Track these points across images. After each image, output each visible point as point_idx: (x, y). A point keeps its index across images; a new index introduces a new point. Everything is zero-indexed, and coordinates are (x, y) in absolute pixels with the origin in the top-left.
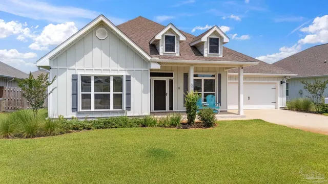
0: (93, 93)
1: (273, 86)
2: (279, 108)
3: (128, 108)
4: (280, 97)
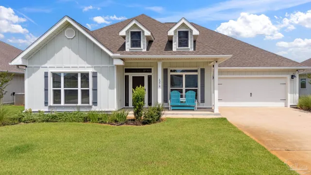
0: (62, 89)
1: (283, 81)
2: (289, 106)
3: (95, 103)
4: (291, 93)
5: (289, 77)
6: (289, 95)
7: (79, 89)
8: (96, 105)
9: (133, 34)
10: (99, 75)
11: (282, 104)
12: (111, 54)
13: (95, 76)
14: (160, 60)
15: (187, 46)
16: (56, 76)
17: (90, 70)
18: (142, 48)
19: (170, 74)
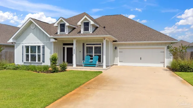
0: (30, 54)
2: (166, 67)
3: (43, 61)
4: (167, 58)
5: (166, 47)
6: (166, 59)
7: (37, 54)
8: (44, 63)
9: (61, 25)
10: (45, 47)
11: (161, 65)
12: (49, 36)
13: (44, 48)
14: (75, 38)
15: (88, 30)
16: (27, 47)
17: (41, 45)
18: (65, 32)
19: (86, 46)
